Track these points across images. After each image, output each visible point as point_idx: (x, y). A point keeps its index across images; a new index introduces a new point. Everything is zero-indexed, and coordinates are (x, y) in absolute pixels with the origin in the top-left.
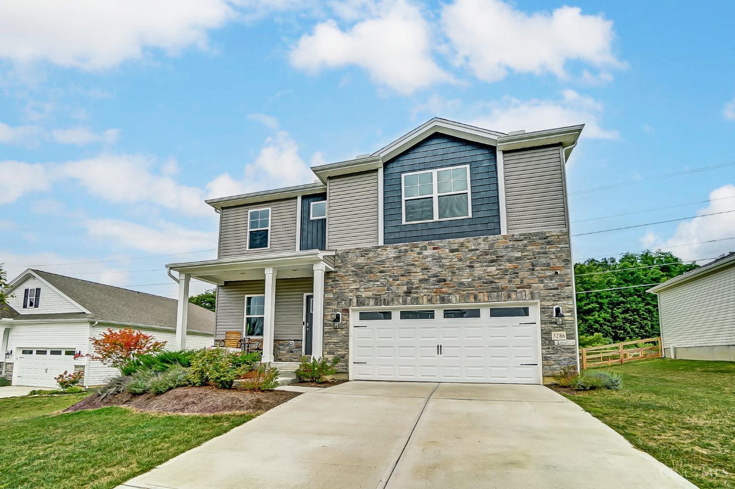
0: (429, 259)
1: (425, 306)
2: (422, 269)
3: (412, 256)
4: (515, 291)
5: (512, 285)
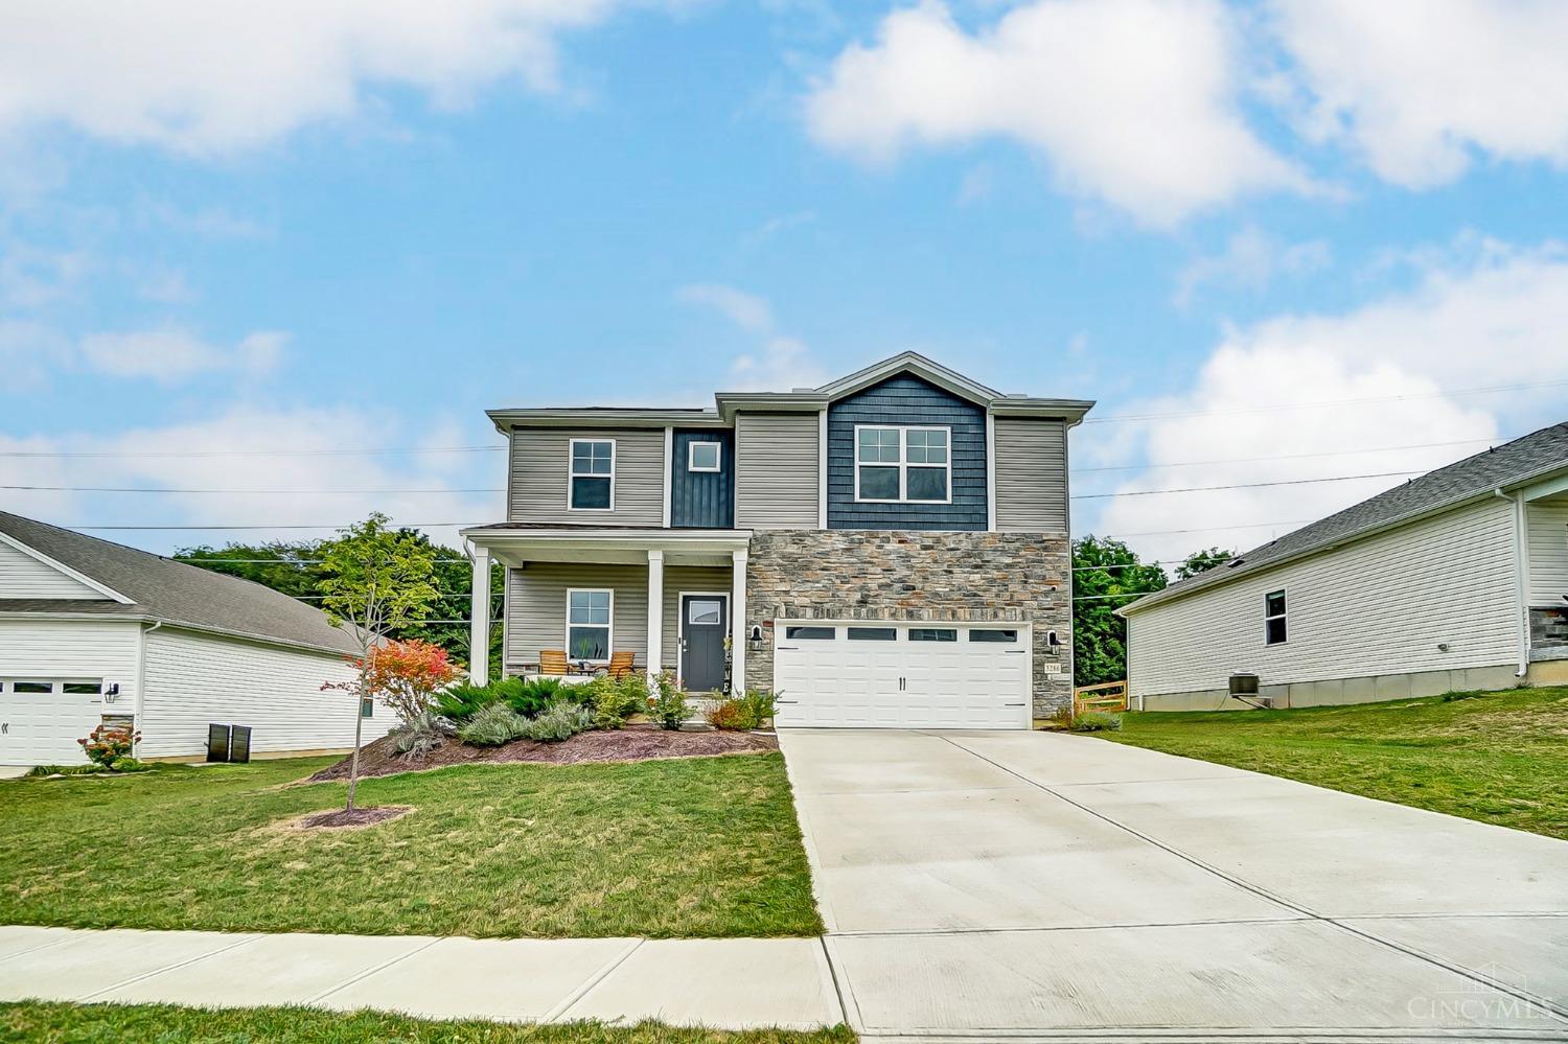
0: (892, 556)
1: (885, 622)
2: (884, 570)
3: (869, 549)
4: (1003, 609)
5: (999, 601)
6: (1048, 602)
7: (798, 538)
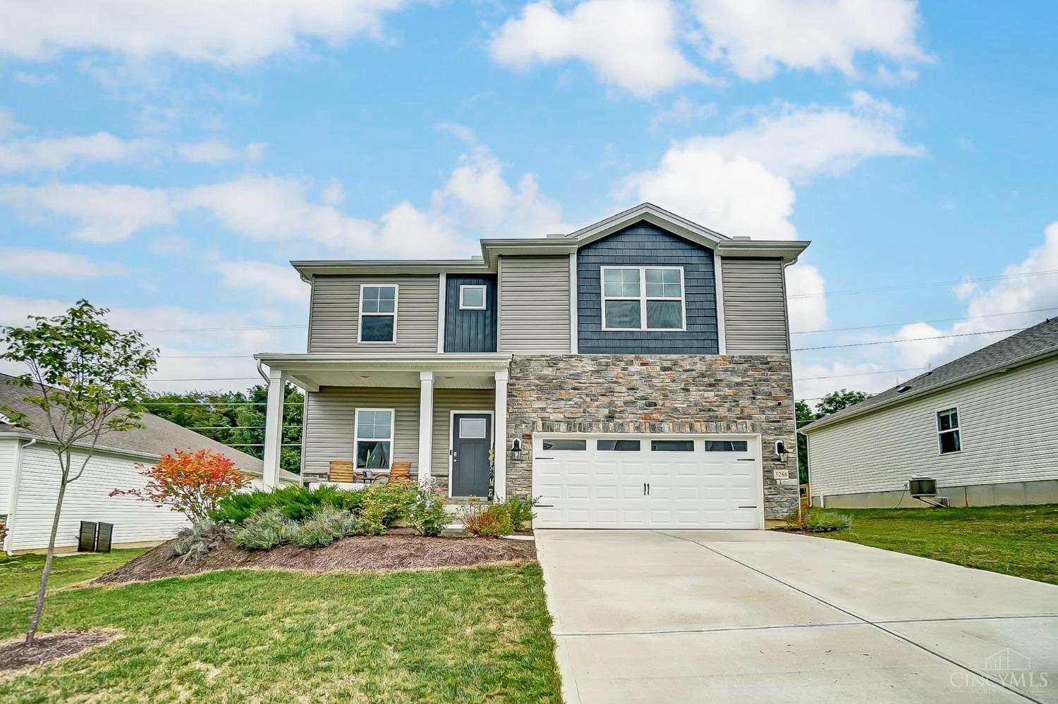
0: (636, 377)
1: (630, 435)
2: (629, 389)
3: (615, 371)
4: (735, 422)
5: (732, 415)
6: (773, 415)
7: (553, 362)
